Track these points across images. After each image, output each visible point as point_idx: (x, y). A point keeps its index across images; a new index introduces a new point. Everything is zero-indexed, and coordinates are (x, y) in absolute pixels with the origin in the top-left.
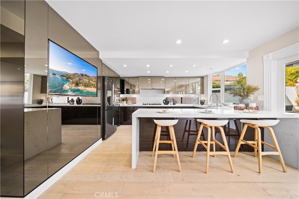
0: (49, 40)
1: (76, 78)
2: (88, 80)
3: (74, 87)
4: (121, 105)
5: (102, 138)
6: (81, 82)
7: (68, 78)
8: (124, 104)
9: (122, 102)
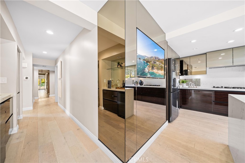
0: (137, 28)
1: (152, 62)
2: (159, 63)
3: (151, 70)
4: (181, 87)
5: (168, 120)
6: (155, 65)
7: (147, 62)
8: (185, 86)
9: (182, 84)
